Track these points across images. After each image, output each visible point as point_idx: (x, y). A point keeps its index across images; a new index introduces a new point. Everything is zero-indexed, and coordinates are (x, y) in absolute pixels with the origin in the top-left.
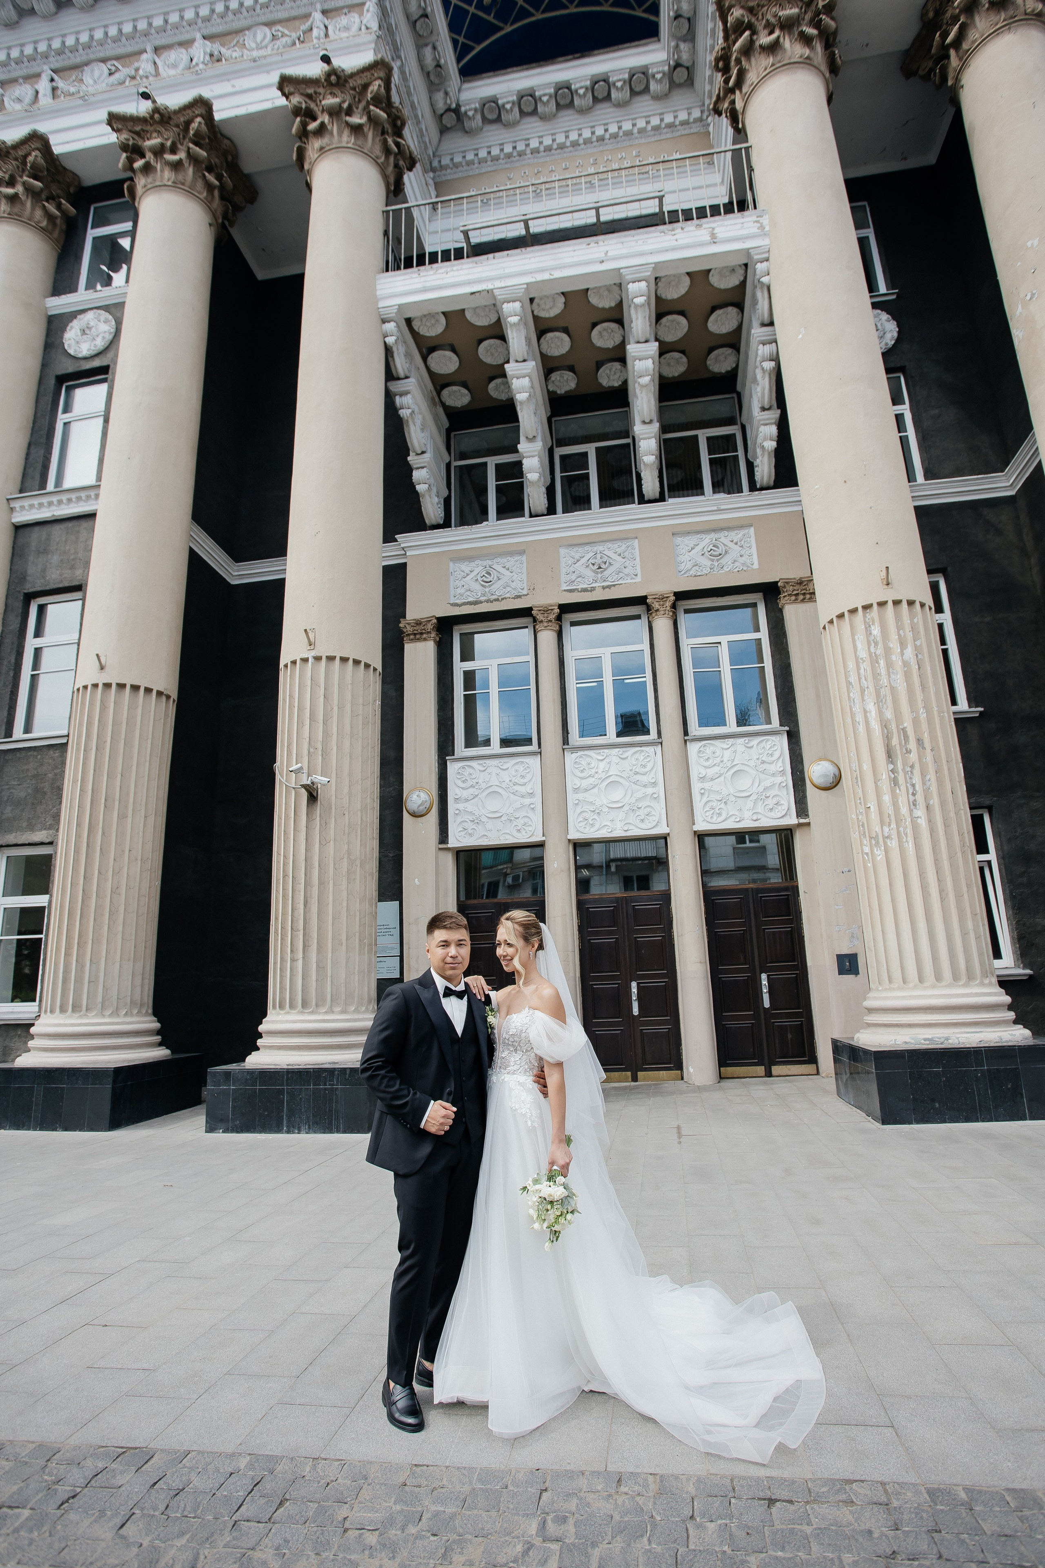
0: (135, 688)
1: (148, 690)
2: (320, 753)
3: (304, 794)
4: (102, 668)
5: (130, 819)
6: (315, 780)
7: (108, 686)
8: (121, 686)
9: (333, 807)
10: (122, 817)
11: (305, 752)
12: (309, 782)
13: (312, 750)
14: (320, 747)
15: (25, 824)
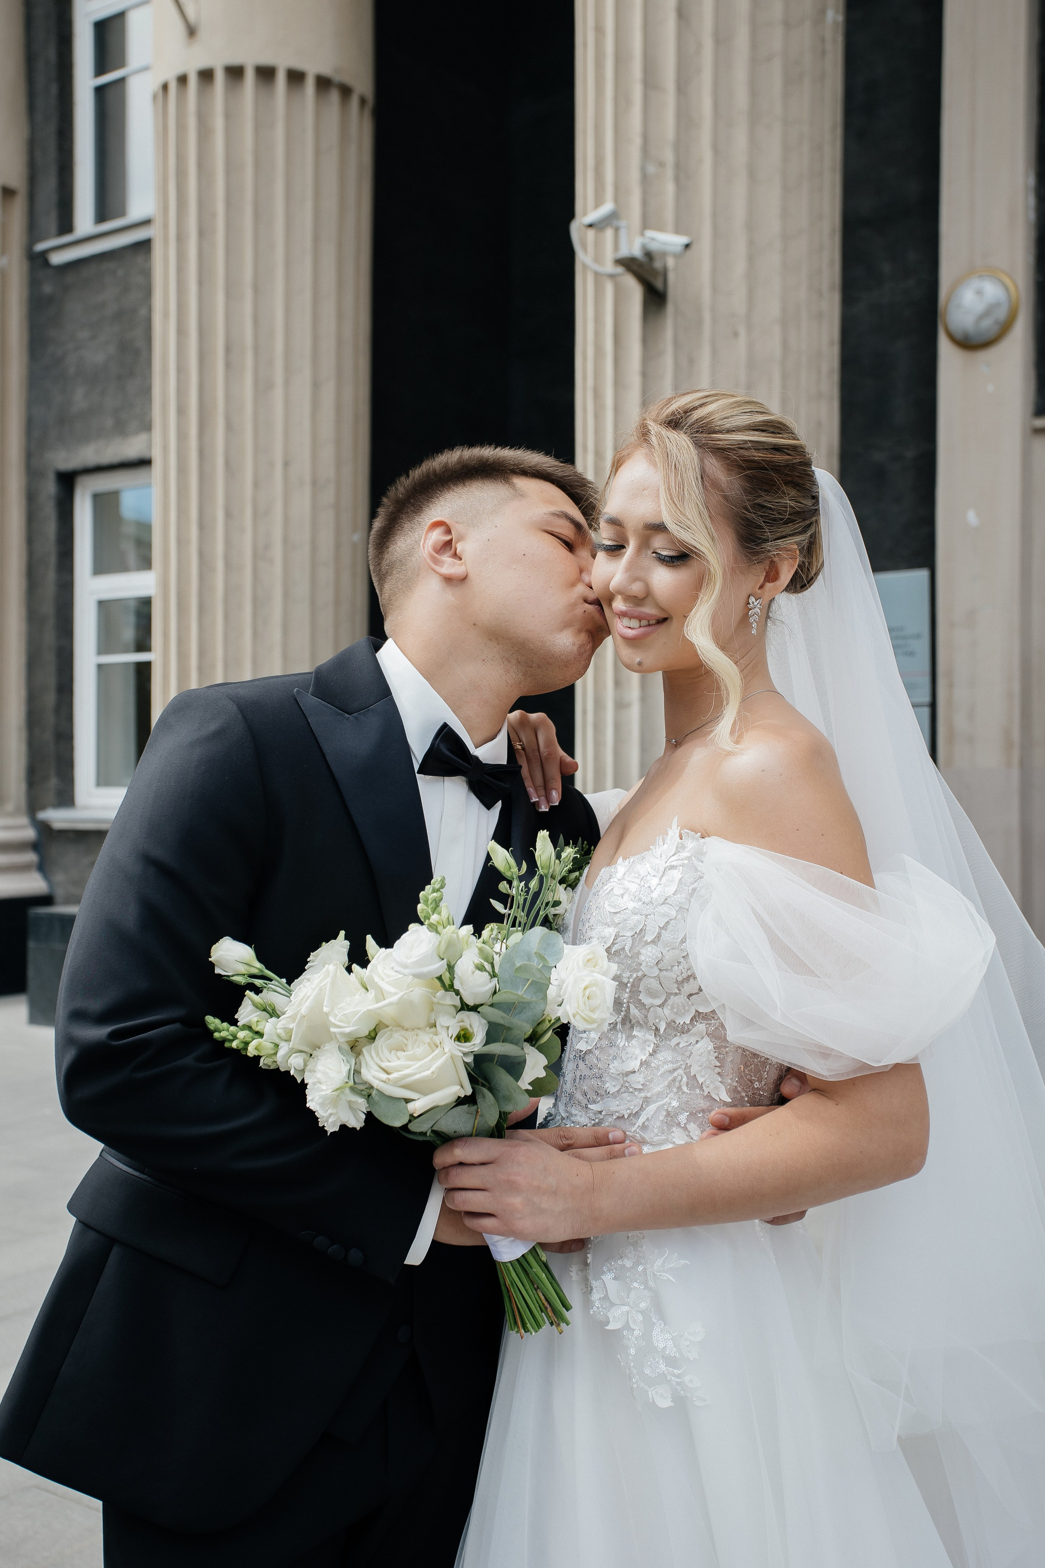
0: (266, 74)
1: (296, 77)
2: (670, 172)
3: (635, 291)
4: (191, 31)
5: (278, 392)
6: (654, 247)
7: (206, 75)
8: (235, 73)
9: (707, 316)
10: (262, 388)
11: (635, 175)
12: (636, 252)
13: (651, 169)
14: (669, 156)
15: (109, 422)
